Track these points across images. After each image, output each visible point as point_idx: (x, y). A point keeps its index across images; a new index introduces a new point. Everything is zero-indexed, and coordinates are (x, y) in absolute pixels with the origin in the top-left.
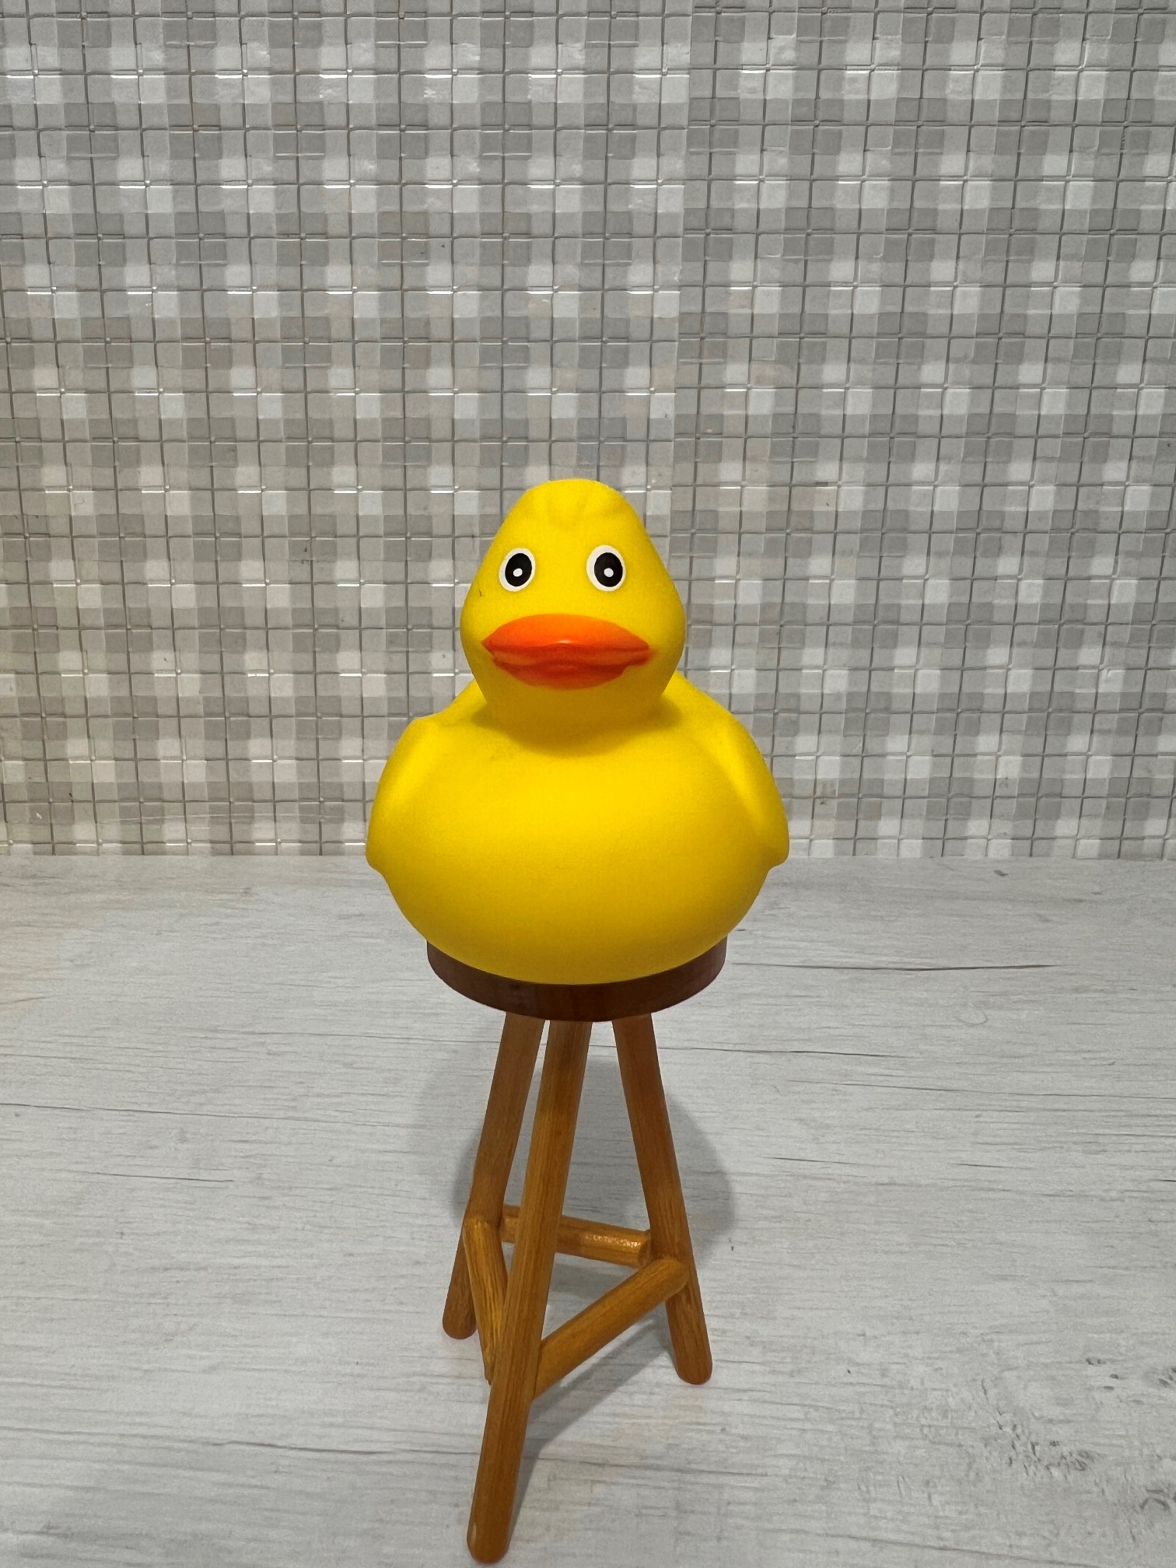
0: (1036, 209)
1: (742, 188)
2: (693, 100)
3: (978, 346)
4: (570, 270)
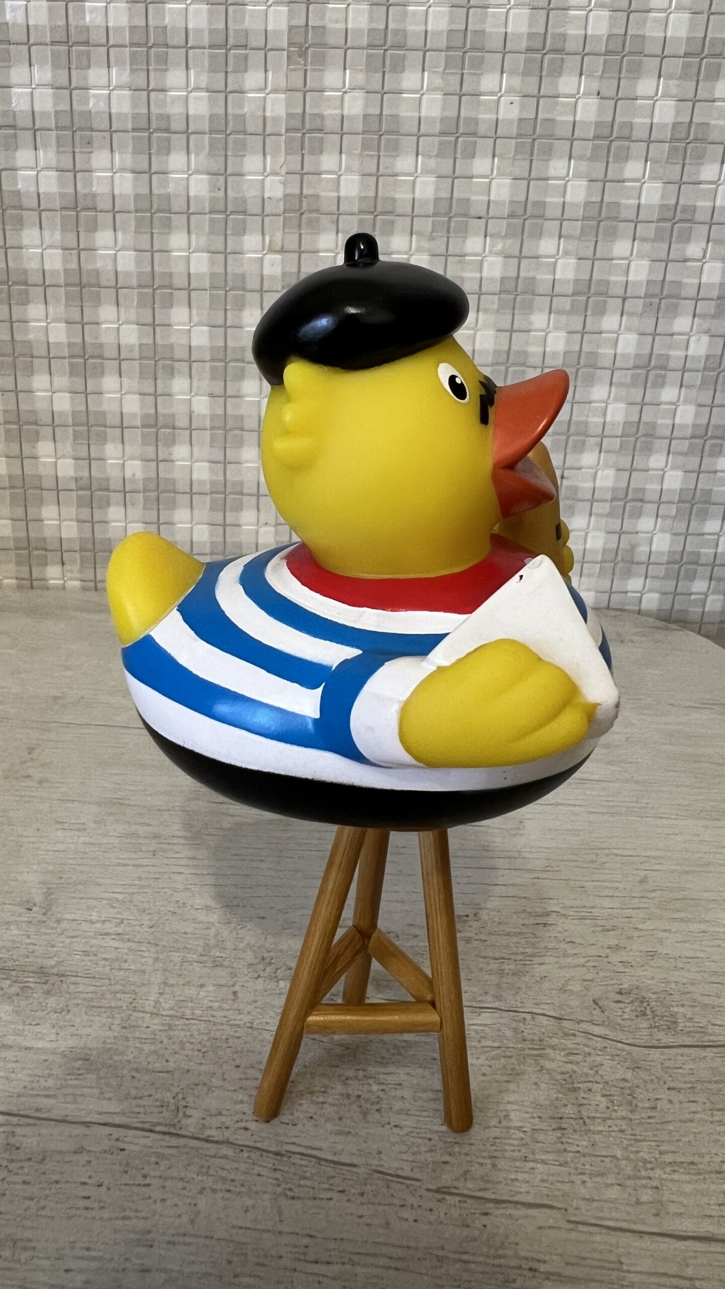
0: (554, 120)
2: (291, 28)
3: (508, 225)
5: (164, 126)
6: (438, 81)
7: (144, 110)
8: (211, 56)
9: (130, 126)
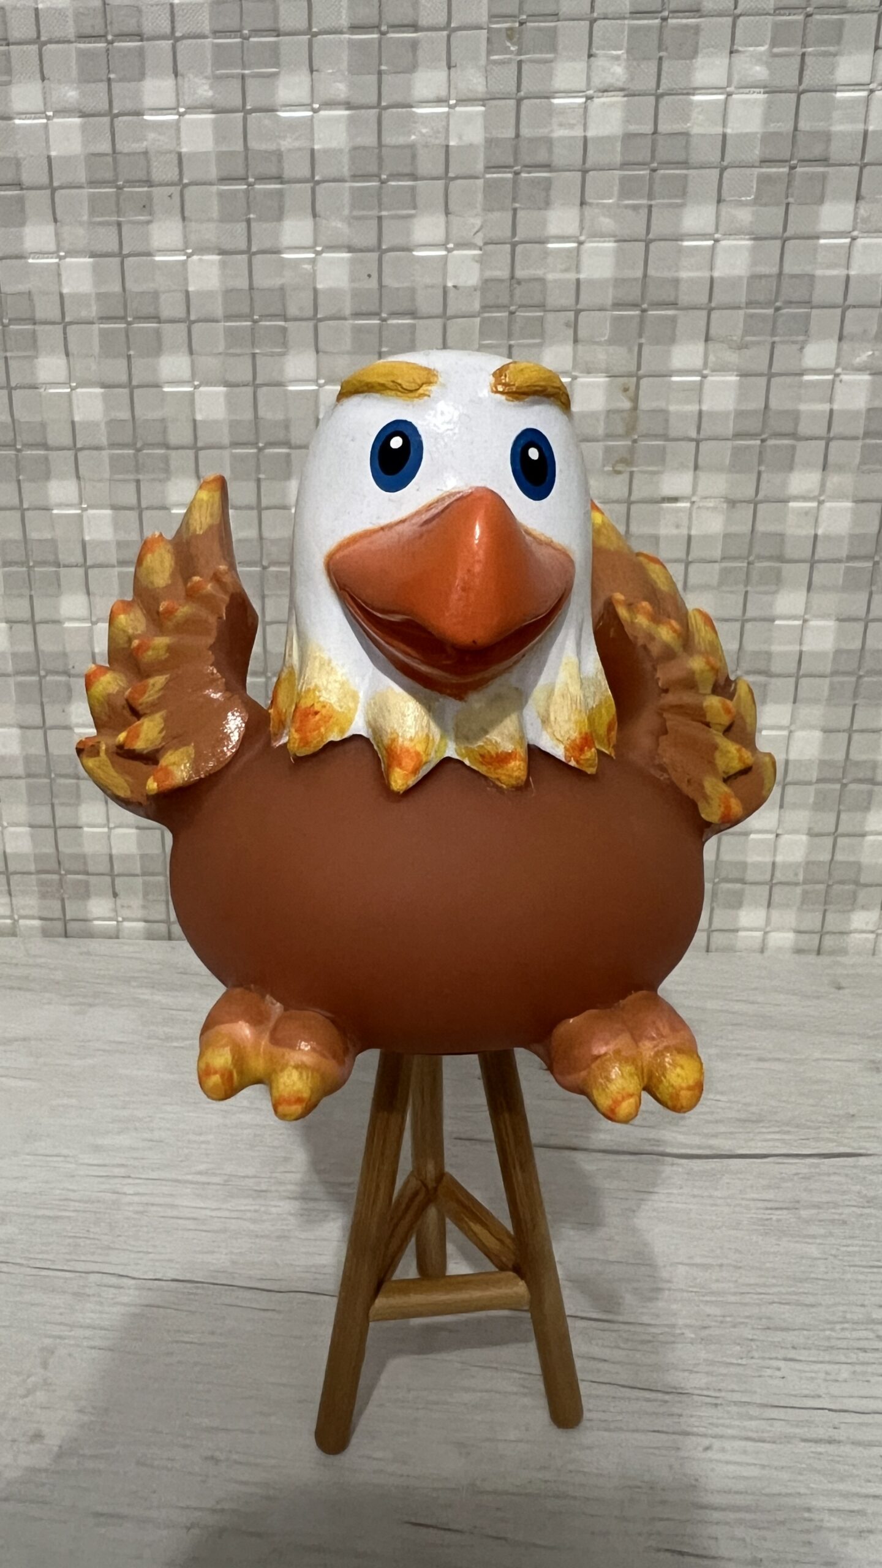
1: (563, 110)
4: (337, 226)
5: (273, 170)
8: (354, 47)
9: (213, 173)
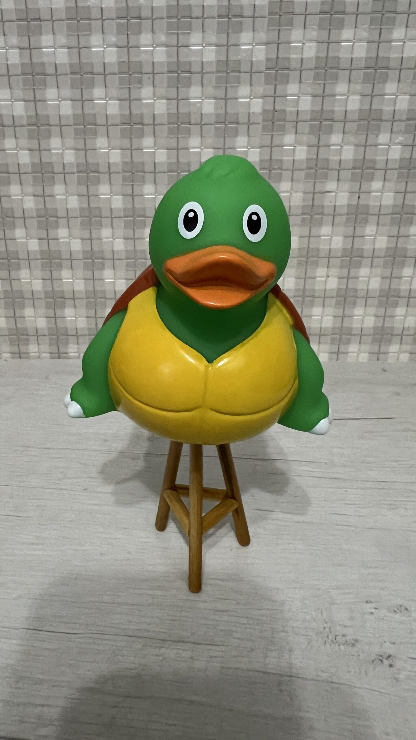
1: (294, 48)
4: (210, 90)
5: (187, 68)
6: (365, 34)
7: (175, 59)
8: (219, 23)
